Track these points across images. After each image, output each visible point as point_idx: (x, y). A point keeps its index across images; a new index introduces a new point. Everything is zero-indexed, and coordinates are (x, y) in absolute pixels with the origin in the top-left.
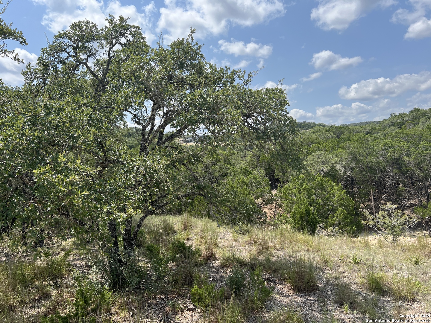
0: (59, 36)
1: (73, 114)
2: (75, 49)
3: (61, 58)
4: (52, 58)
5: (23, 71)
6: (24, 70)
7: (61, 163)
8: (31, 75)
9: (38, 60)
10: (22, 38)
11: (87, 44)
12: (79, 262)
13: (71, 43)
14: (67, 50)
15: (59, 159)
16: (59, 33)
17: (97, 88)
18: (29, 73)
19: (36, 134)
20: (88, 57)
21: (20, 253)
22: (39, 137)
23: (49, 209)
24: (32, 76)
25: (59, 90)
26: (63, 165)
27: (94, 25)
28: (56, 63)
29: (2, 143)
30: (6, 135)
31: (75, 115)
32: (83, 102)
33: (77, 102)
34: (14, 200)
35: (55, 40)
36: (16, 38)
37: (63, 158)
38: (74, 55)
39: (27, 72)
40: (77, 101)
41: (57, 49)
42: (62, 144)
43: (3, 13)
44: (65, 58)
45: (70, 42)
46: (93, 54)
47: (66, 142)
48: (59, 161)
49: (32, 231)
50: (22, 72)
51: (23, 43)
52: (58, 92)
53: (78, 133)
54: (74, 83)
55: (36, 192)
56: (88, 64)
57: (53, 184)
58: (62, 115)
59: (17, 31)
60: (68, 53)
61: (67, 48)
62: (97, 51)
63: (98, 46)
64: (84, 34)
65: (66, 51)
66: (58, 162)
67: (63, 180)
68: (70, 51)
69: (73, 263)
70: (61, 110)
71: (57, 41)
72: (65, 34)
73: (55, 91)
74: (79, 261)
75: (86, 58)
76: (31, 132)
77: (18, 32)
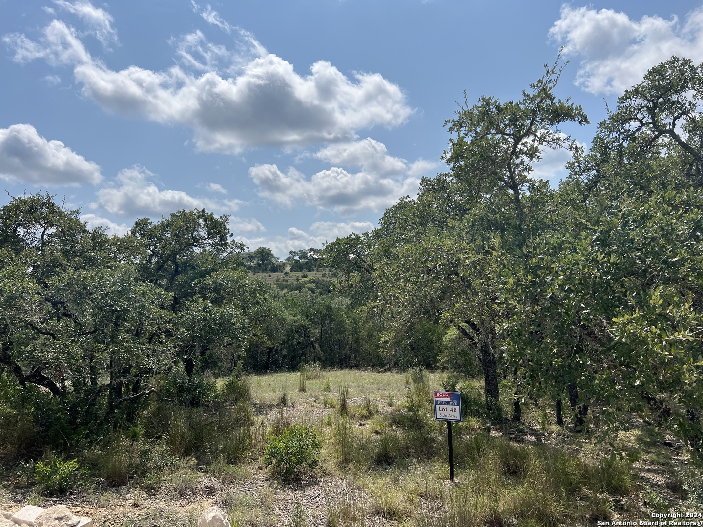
0: (626, 98)
1: (669, 223)
2: (651, 111)
3: (629, 130)
4: (615, 134)
5: (568, 163)
6: (569, 161)
7: (654, 307)
8: (579, 166)
9: (593, 142)
10: (582, 115)
11: (674, 98)
12: (651, 476)
13: (645, 103)
14: (639, 116)
15: (651, 301)
16: (625, 93)
17: (691, 169)
18: (576, 165)
19: (612, 261)
20: (675, 119)
21: (553, 435)
22: (616, 264)
23: (638, 382)
24: (581, 168)
25: (628, 184)
26: (658, 310)
27: (687, 62)
28: (621, 141)
29: (563, 274)
30: (569, 263)
31: (673, 224)
32: (680, 200)
33: (669, 201)
34: (579, 361)
35: (619, 104)
36: (572, 118)
37: (658, 298)
38: (651, 121)
39: (573, 163)
40: (669, 198)
41: (621, 119)
42: (651, 274)
43: (554, 86)
44: (635, 129)
45: (643, 102)
46: (685, 113)
47: (656, 271)
48: (652, 304)
49: (606, 413)
50: (568, 165)
51: (583, 123)
52: (626, 187)
53: (681, 255)
54: (654, 168)
55: (612, 351)
56: (675, 131)
57: (643, 342)
58: (651, 225)
59: (574, 107)
60: (641, 121)
61: (638, 113)
62: (694, 105)
63: (694, 96)
64: (669, 81)
65: (637, 118)
66: (649, 306)
67: (659, 336)
68: (644, 117)
69: (642, 474)
70: (645, 218)
71: (622, 105)
72: (636, 90)
73: (621, 186)
74: (652, 474)
75: (672, 121)
76: (604, 257)
77: (576, 109)
